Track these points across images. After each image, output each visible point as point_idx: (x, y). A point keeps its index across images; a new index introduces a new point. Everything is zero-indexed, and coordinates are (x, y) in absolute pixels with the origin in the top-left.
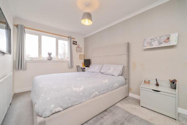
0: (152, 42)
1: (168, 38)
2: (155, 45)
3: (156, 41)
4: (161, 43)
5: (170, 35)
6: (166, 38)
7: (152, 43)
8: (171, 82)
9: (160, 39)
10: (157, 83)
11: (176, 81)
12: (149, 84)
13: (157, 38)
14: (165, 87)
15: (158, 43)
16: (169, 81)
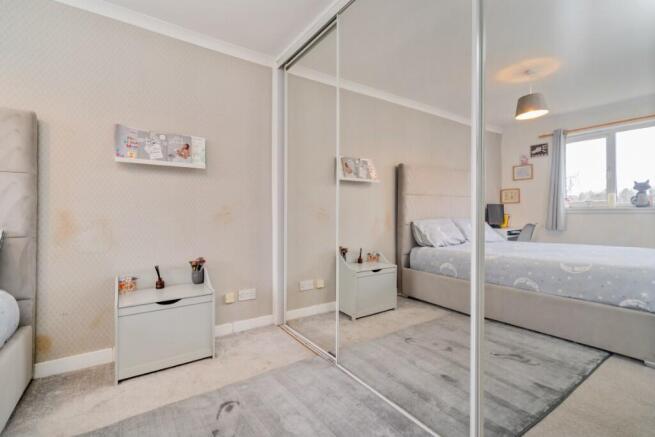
0: (144, 145)
1: (188, 147)
2: (155, 156)
3: (157, 146)
4: (170, 155)
5: (190, 138)
6: (183, 143)
7: (146, 148)
8: (193, 266)
9: (166, 140)
10: (160, 279)
11: (204, 261)
12: (136, 289)
13: (158, 135)
14: (180, 285)
15: (163, 152)
16: (190, 265)
